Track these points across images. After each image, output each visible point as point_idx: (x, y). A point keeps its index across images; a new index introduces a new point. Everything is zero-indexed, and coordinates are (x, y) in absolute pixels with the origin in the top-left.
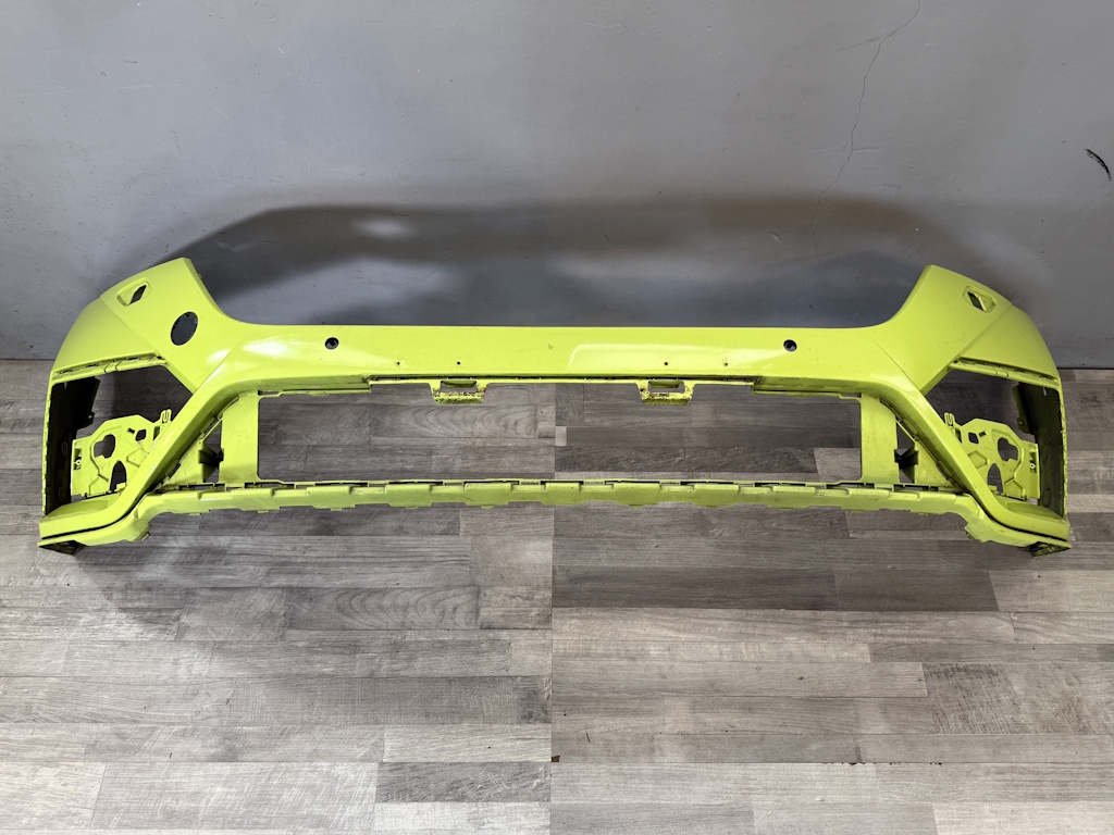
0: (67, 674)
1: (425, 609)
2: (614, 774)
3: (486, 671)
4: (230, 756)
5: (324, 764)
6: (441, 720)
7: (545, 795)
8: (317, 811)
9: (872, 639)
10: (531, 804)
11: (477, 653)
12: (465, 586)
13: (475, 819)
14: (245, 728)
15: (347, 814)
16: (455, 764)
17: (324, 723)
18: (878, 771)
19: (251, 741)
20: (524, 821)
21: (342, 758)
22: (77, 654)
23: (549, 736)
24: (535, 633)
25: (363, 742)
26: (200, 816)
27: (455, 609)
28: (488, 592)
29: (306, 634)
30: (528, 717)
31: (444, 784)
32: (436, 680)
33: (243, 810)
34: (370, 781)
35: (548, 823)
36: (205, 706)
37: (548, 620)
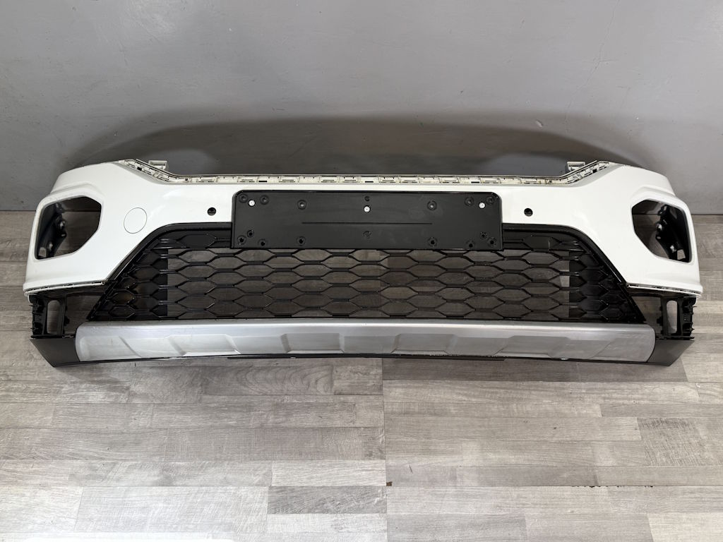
0: (55, 426)
1: (296, 381)
2: (430, 494)
3: (339, 423)
4: (167, 482)
5: (232, 488)
6: (310, 457)
7: (383, 508)
8: (228, 519)
9: (602, 401)
10: (374, 515)
11: (332, 411)
12: (322, 365)
13: (336, 525)
14: (177, 463)
15: (249, 522)
16: (321, 487)
17: (231, 460)
18: (609, 492)
19: (182, 472)
20: (370, 527)
21: (242, 484)
22: (61, 412)
23: (384, 468)
24: (371, 397)
25: (257, 473)
26: (149, 524)
27: (317, 381)
28: (338, 369)
29: (216, 398)
30: (369, 455)
31: (314, 501)
32: (306, 430)
33: (177, 519)
34: (263, 499)
35: (386, 528)
36: (149, 448)
37: (380, 389)
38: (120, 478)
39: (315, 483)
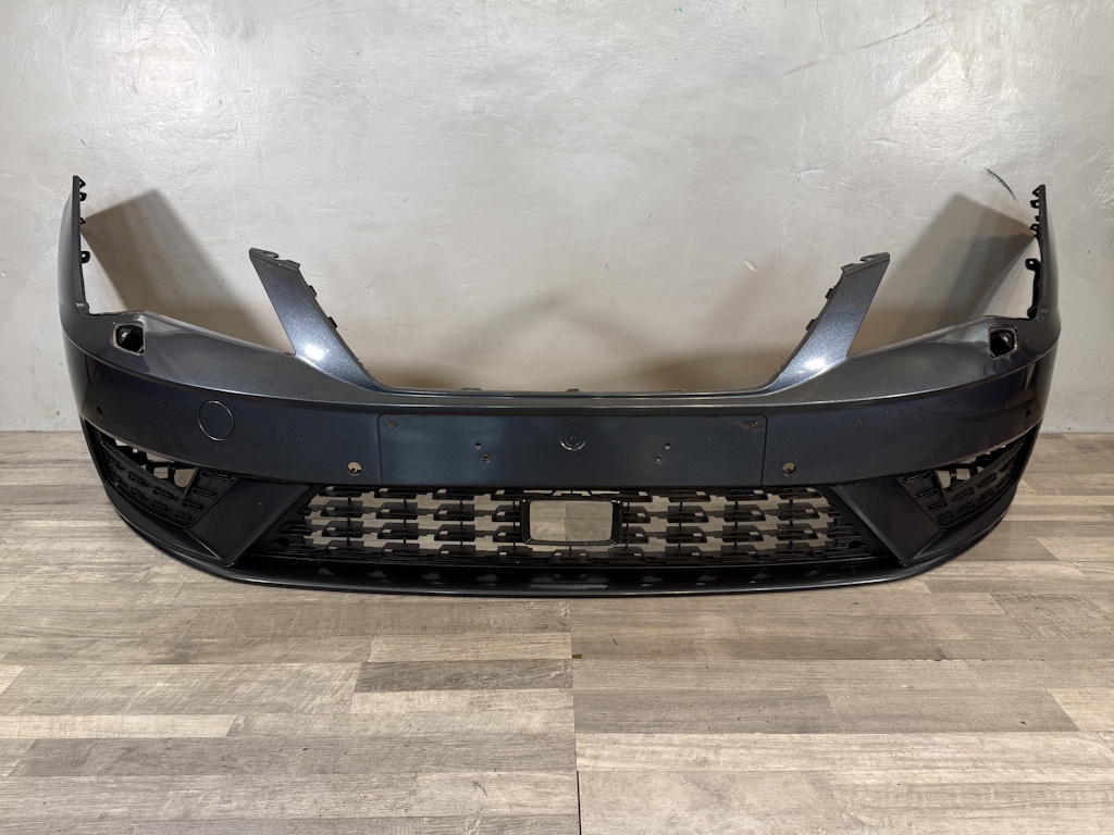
0: (7, 605)
2: (649, 667)
4: (182, 659)
5: (293, 664)
6: (440, 632)
7: (566, 683)
8: (279, 699)
10: (549, 690)
13: (478, 702)
14: (204, 640)
15: (318, 701)
16: (456, 662)
17: (301, 636)
18: (970, 666)
19: (210, 649)
20: (540, 703)
21: (317, 660)
23: (569, 641)
25: (345, 648)
26: (130, 705)
30: (545, 628)
31: (441, 677)
32: (436, 605)
33: (185, 700)
34: (351, 674)
35: (571, 704)
36: (160, 626)
38: (99, 656)
39: (443, 657)
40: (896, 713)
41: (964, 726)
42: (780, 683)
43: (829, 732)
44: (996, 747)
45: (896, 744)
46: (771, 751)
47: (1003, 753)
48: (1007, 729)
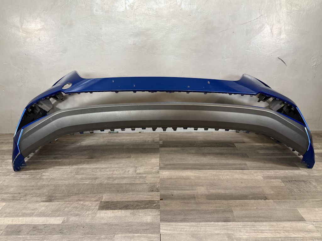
0: (2, 185)
1: (119, 171)
2: (182, 203)
3: (138, 182)
4: (50, 199)
5: (81, 202)
6: (122, 192)
7: (158, 207)
8: (77, 212)
9: (262, 175)
10: (153, 210)
11: (136, 179)
12: (132, 167)
13: (133, 213)
14: (56, 195)
15: (87, 213)
16: (127, 201)
17: (83, 193)
18: (274, 201)
19: (58, 198)
20: (150, 213)
21: (87, 201)
23: (159, 195)
24: (154, 175)
25: (96, 197)
26: (35, 214)
27: (129, 171)
28: (139, 168)
29: (81, 176)
30: (152, 191)
31: (123, 206)
32: (122, 184)
33: (50, 212)
34: (97, 205)
35: (159, 214)
36: (44, 191)
37: (158, 172)
38: (27, 200)
39: (123, 200)
40: (252, 216)
41: (272, 220)
42: (219, 207)
43: (233, 222)
44: (282, 226)
45: (252, 225)
46: (216, 228)
47: (283, 228)
48: (284, 221)
